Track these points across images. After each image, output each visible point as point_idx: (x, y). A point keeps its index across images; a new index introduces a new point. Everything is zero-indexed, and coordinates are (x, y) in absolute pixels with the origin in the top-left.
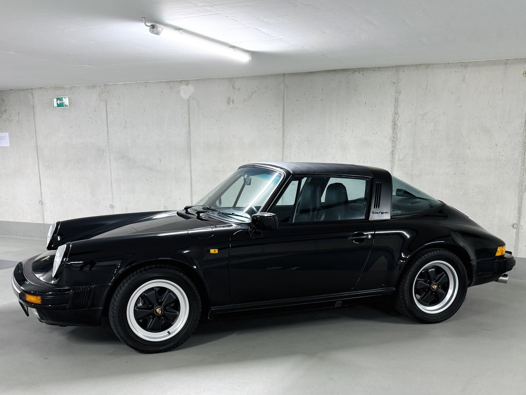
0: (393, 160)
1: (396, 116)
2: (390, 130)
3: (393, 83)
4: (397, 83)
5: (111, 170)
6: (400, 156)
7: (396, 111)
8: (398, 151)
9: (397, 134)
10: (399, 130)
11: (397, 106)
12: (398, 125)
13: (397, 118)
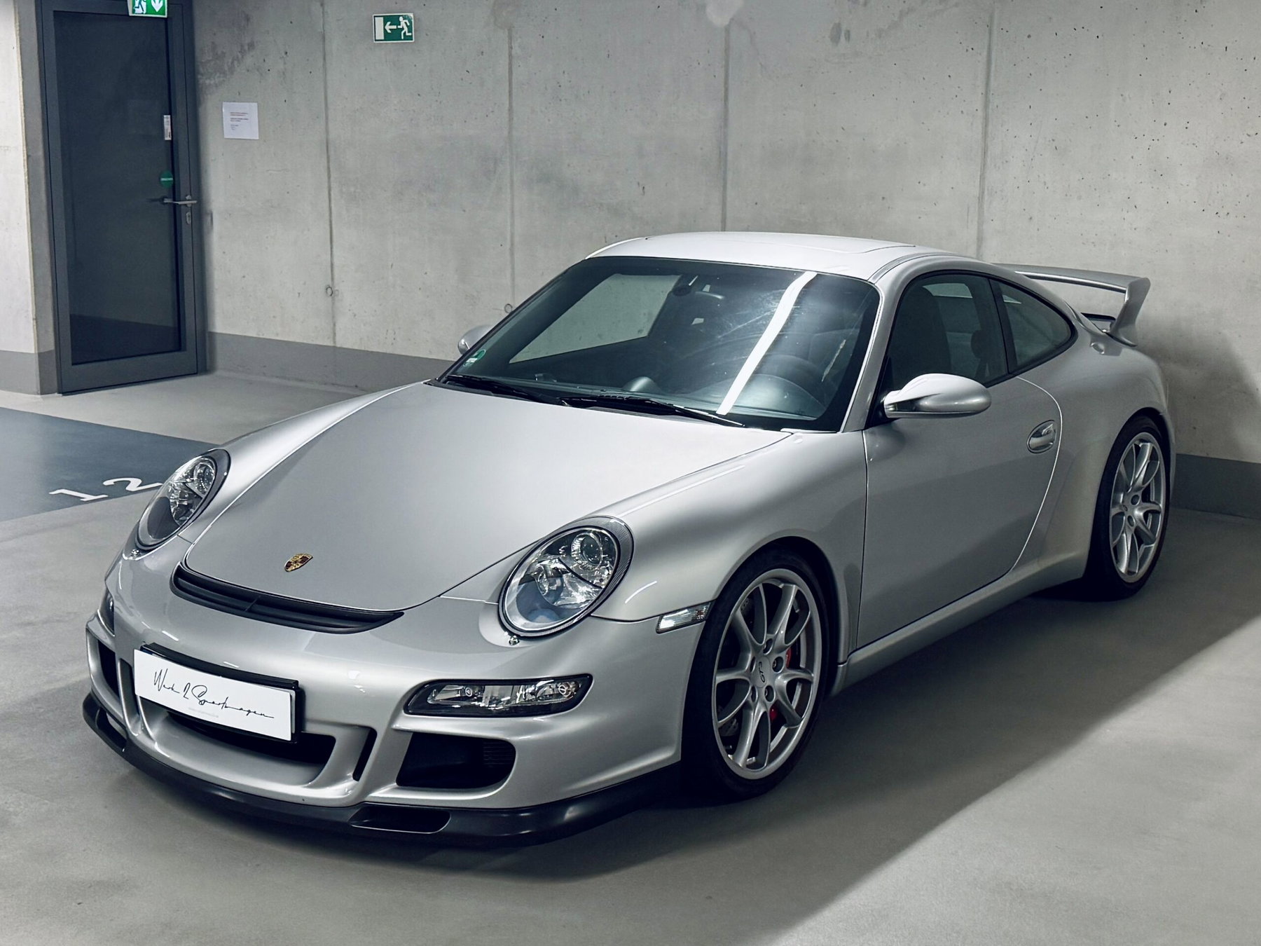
5: (513, 212)
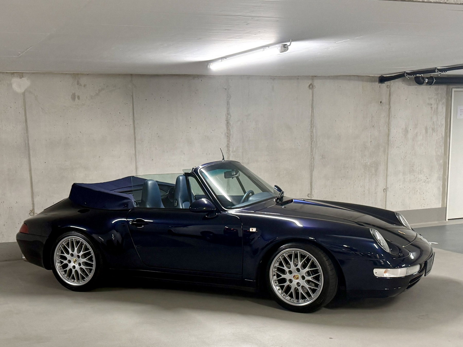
0: (228, 152)
1: (228, 116)
2: (225, 127)
3: (225, 89)
4: (228, 90)
6: (233, 148)
7: (228, 112)
8: (232, 144)
9: (230, 131)
10: (232, 127)
11: (229, 108)
12: (230, 124)
13: (229, 117)
